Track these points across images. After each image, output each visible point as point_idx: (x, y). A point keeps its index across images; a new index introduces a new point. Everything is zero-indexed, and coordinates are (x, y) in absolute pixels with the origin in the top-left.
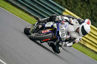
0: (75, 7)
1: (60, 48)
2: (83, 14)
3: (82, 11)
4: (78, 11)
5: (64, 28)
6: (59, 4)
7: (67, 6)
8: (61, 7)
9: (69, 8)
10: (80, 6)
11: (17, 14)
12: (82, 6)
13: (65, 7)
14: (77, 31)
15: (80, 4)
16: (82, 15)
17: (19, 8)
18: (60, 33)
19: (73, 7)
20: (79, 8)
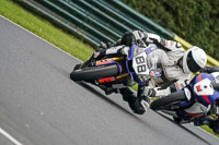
0: (196, 31)
1: (143, 102)
2: (215, 46)
3: (213, 41)
4: (204, 39)
5: (144, 54)
6: (159, 24)
7: (179, 29)
8: (164, 30)
9: (184, 34)
10: (207, 29)
11: (66, 47)
12: (211, 28)
13: (173, 31)
14: (179, 64)
15: (207, 23)
16: (212, 49)
17: (70, 32)
18: (135, 65)
19: (191, 31)
20: (206, 32)
